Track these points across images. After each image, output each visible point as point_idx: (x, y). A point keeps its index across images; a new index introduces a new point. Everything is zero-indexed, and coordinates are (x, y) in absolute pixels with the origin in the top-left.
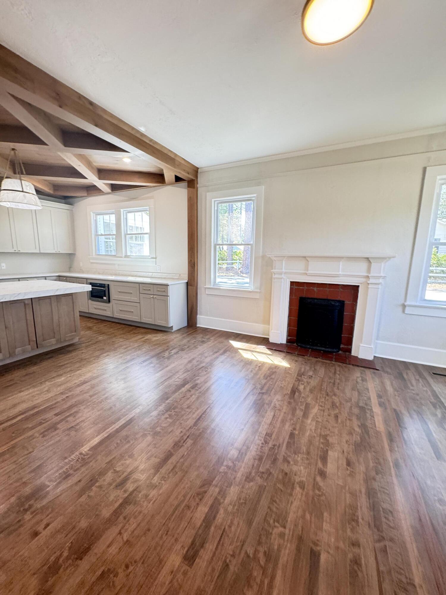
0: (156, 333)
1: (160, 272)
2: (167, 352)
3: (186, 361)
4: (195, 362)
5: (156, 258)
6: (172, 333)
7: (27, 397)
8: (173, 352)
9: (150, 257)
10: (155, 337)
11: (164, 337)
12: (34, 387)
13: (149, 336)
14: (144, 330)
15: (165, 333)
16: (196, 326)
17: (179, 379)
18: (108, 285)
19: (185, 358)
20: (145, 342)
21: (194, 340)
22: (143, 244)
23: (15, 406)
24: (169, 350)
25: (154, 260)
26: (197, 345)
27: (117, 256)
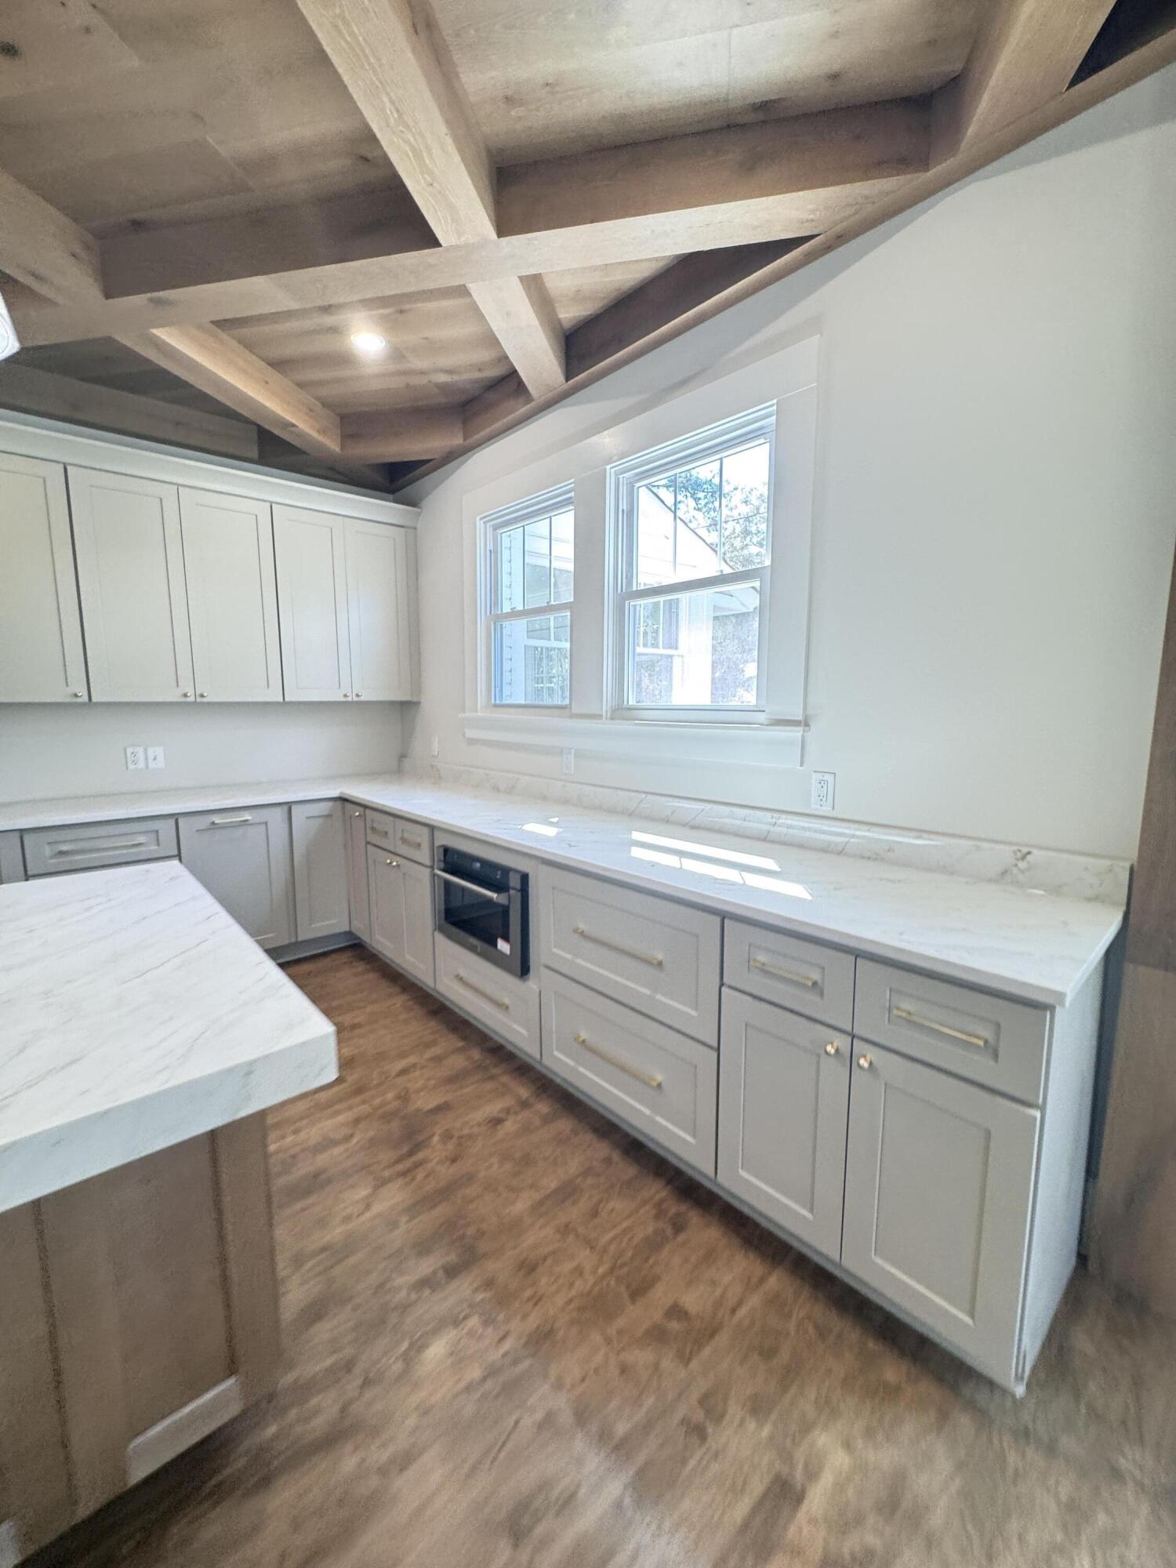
1: (826, 810)
5: (806, 723)
9: (762, 717)
18: (525, 878)
25: (796, 733)
27: (575, 710)
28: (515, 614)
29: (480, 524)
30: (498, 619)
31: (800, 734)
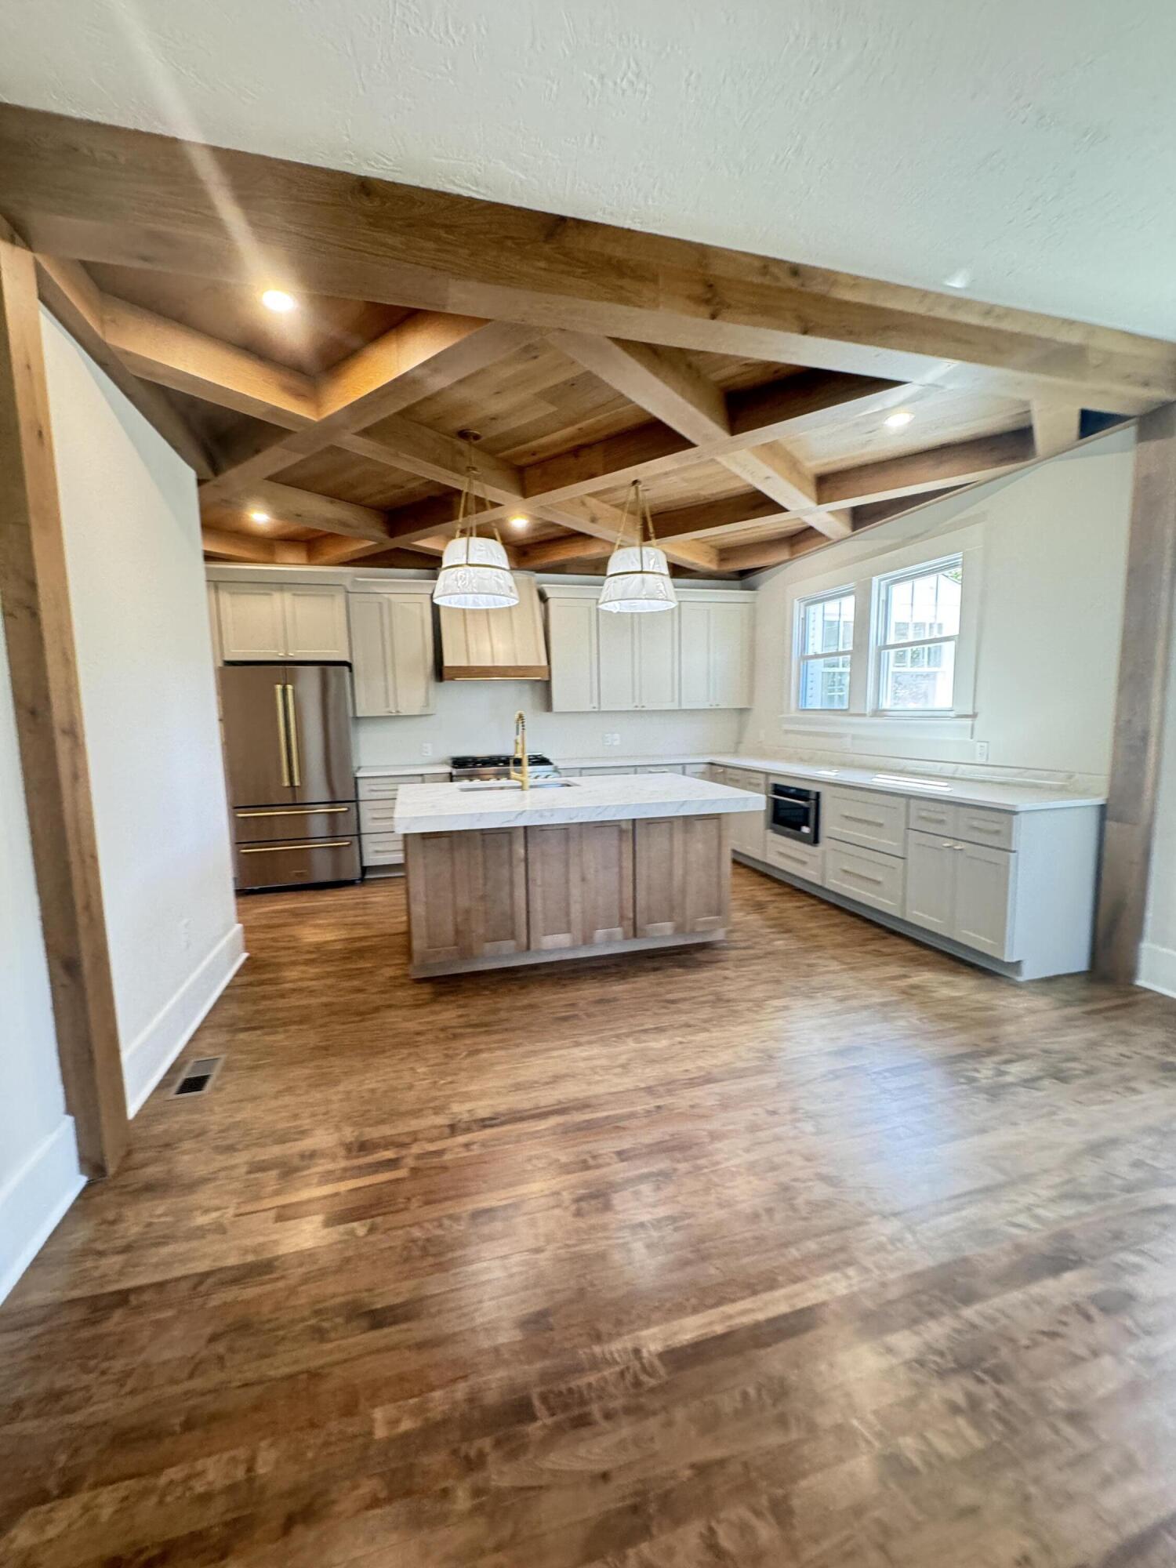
0: (954, 971)
1: (983, 761)
2: (990, 1062)
3: (1075, 1139)
4: (1120, 1161)
5: (974, 716)
6: (1017, 985)
7: (582, 1064)
8: (1016, 1070)
9: (952, 714)
10: (946, 984)
11: (983, 997)
12: (603, 1041)
13: (925, 977)
14: (911, 947)
15: (989, 981)
16: (1131, 984)
17: (1037, 1218)
18: (818, 794)
19: (1069, 1123)
20: (909, 993)
21: (1123, 1049)
22: (935, 673)
23: (556, 1079)
24: (996, 1059)
25: (968, 722)
26: (1134, 1078)
27: (852, 711)
28: (816, 656)
29: (796, 602)
30: (805, 659)
31: (970, 722)
